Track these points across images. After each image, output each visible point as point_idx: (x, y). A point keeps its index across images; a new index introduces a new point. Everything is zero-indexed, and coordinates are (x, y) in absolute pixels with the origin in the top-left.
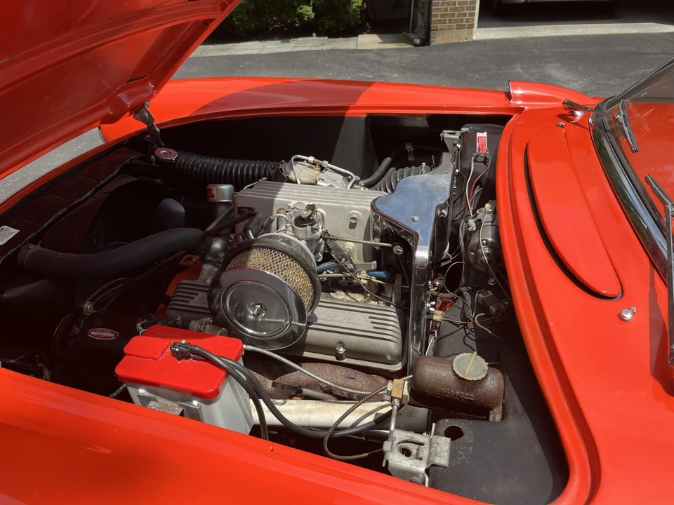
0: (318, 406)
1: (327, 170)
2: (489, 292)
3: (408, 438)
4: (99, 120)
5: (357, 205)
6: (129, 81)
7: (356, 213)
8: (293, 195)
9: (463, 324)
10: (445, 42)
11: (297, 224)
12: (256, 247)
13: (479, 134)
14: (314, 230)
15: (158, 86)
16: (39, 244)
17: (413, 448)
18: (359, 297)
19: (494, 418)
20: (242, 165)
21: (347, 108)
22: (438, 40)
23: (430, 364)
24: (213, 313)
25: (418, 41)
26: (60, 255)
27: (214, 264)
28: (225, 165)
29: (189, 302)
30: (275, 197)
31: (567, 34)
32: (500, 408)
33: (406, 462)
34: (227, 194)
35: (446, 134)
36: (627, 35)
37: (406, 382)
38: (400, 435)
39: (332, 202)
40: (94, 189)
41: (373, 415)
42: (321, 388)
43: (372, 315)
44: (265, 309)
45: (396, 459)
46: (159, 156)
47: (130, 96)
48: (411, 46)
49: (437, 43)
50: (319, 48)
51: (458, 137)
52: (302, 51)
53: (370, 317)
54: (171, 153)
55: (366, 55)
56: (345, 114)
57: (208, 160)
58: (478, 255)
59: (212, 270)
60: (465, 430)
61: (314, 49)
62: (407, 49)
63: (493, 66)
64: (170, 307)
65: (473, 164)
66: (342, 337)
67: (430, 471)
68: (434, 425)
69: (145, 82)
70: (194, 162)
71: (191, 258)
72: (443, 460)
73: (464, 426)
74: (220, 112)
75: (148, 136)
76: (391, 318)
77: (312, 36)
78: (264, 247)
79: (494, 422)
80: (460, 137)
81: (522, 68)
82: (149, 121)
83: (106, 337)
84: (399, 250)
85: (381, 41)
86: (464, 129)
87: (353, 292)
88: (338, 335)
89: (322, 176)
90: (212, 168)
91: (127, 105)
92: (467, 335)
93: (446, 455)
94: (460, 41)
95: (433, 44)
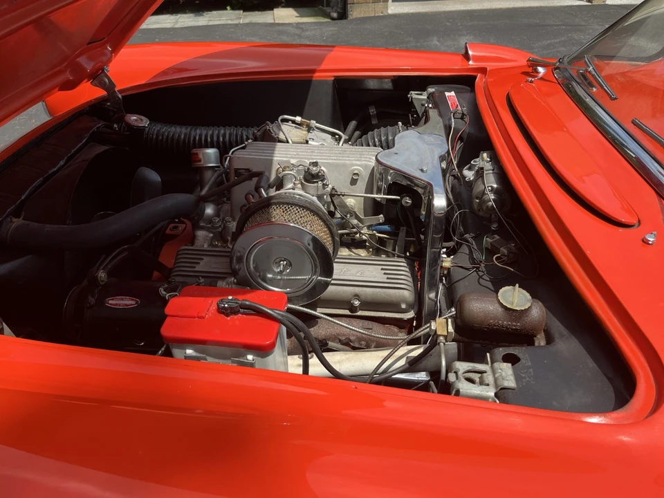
0: (347, 356)
1: (313, 130)
2: (496, 236)
3: (470, 368)
4: (57, 86)
5: (358, 160)
6: (89, 43)
7: (357, 169)
8: (290, 154)
9: (474, 267)
10: (362, 15)
11: (306, 180)
12: (275, 204)
13: (447, 94)
14: (325, 186)
15: (116, 49)
16: (22, 218)
17: (476, 377)
18: (363, 253)
19: (540, 344)
20: (211, 132)
21: (313, 71)
22: (355, 13)
23: (477, 299)
24: (234, 273)
25: (335, 15)
26: (48, 227)
27: (208, 230)
28: (193, 133)
29: (195, 267)
30: (273, 156)
31: (476, 8)
32: (543, 334)
33: (476, 389)
34: (213, 158)
35: (414, 95)
36: (530, 8)
37: (450, 320)
38: (462, 366)
39: (332, 159)
40: (66, 158)
41: (405, 359)
42: (340, 341)
43: (384, 267)
44: (291, 265)
45: (465, 387)
46: (130, 122)
47: (90, 58)
48: (329, 20)
49: (354, 17)
50: (236, 22)
51: (426, 97)
52: (219, 25)
53: (382, 269)
54: (142, 120)
55: (286, 28)
56: (312, 77)
57: (173, 129)
58: (483, 202)
59: (207, 236)
60: (520, 355)
61: (230, 22)
62: (326, 22)
63: (411, 39)
64: (175, 274)
65: (453, 120)
66: (357, 290)
67: (499, 395)
68: (488, 354)
69: (103, 46)
70: (158, 131)
71: (176, 227)
72: (510, 382)
73: (519, 353)
74: (182, 78)
75: (109, 104)
76: (401, 268)
77: (226, 9)
78: (283, 204)
79: (540, 347)
80: (428, 98)
81: (438, 41)
82: (110, 87)
83: (126, 305)
84: (408, 201)
85: (298, 15)
86: (431, 90)
87: (356, 248)
88: (353, 288)
89: (310, 135)
90: (179, 136)
91: (86, 70)
92: (481, 277)
93: (512, 378)
94: (377, 15)
95: (350, 17)
